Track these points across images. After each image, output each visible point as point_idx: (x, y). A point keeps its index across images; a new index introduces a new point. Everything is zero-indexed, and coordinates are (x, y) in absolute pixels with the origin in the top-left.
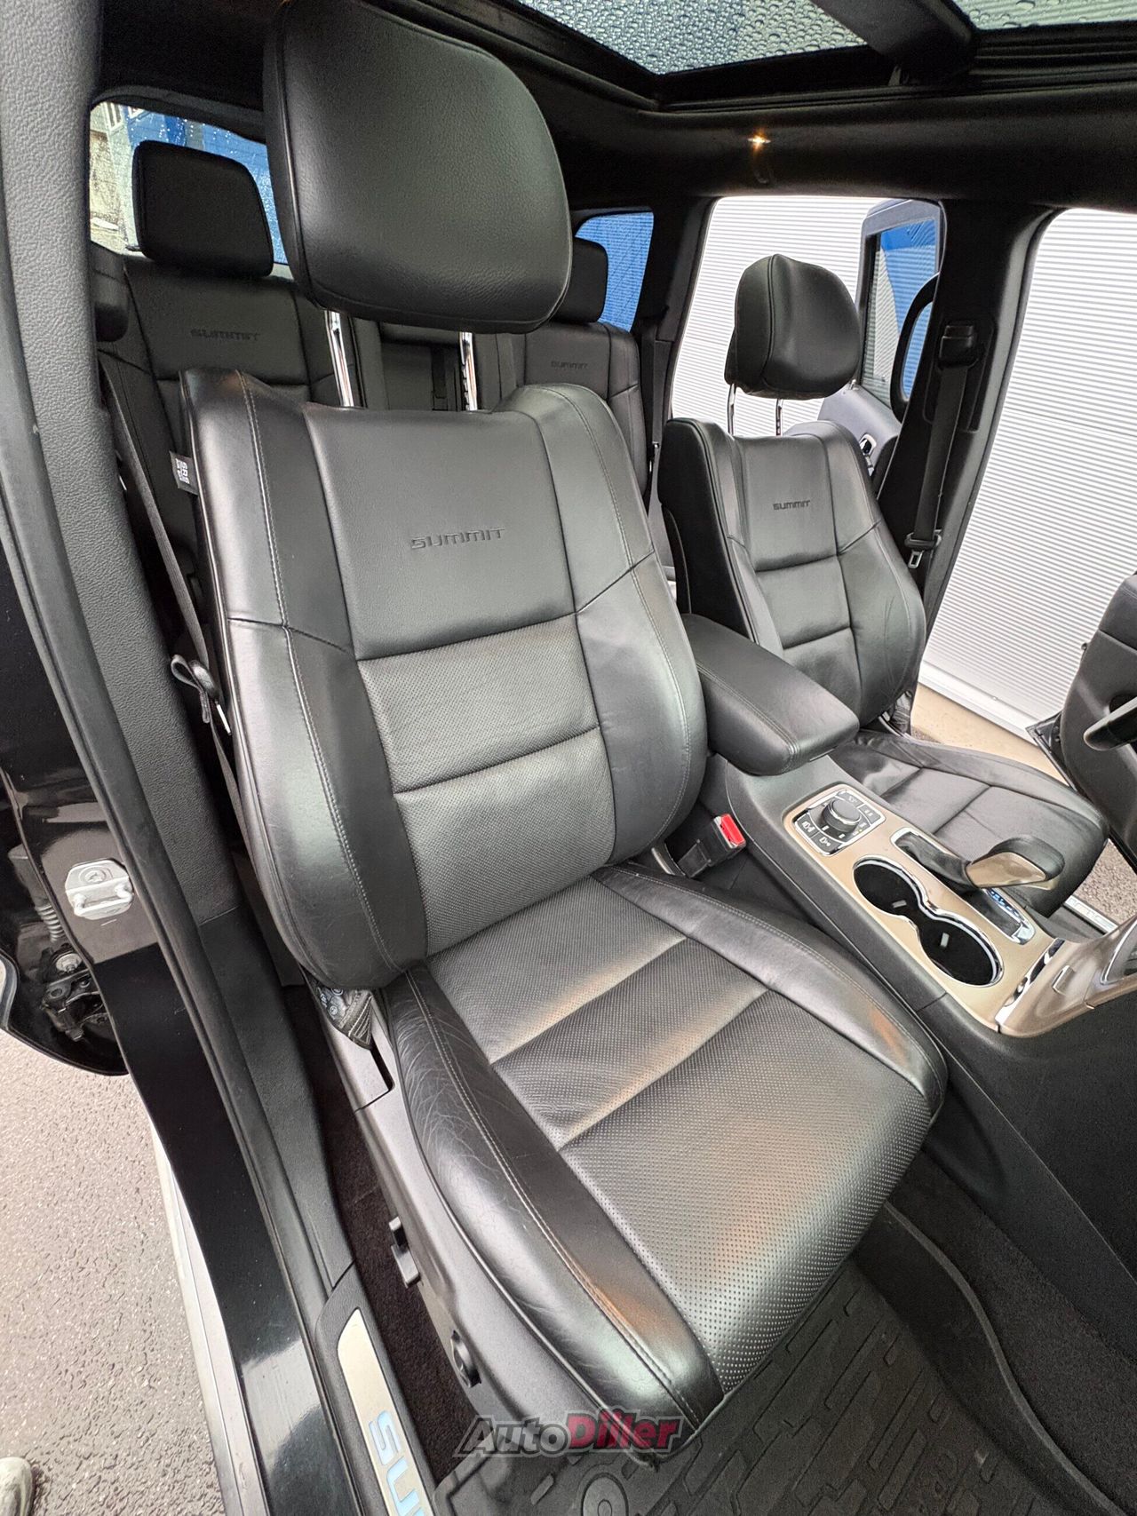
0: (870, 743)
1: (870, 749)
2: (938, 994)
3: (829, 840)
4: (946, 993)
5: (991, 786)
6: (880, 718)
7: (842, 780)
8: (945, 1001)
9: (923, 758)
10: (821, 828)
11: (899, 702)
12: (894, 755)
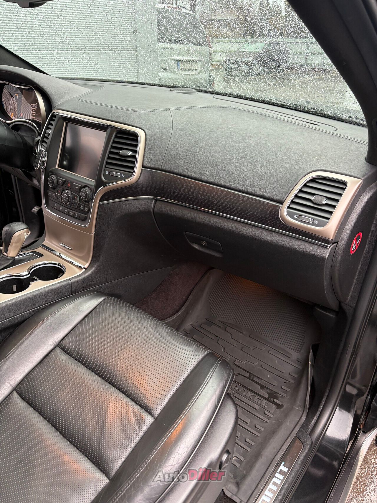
2: (69, 282)
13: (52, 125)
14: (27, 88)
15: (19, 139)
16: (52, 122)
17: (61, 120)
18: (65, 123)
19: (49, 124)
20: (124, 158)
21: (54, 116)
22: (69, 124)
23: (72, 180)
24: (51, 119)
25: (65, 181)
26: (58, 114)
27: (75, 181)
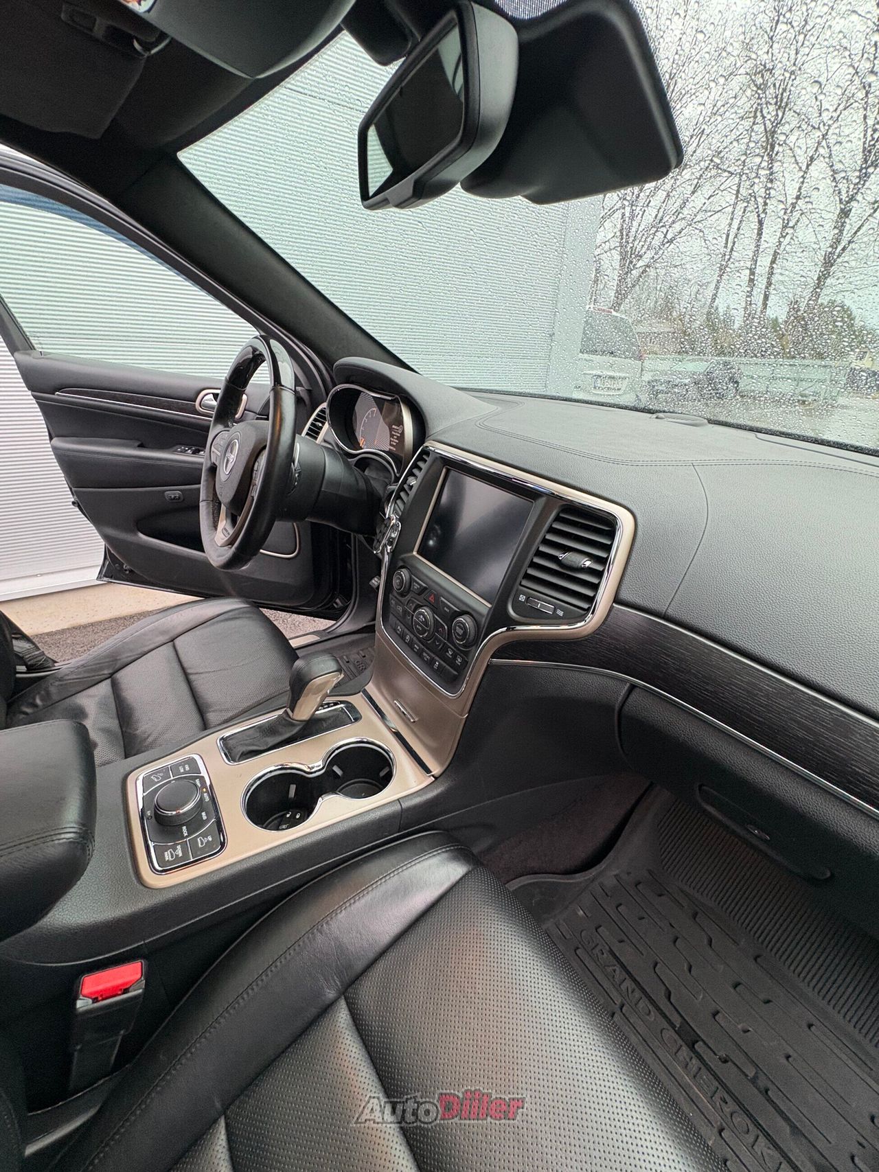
0: (38, 701)
1: (45, 707)
2: (397, 808)
3: (204, 835)
4: (398, 800)
5: (172, 641)
6: (18, 675)
7: (121, 776)
8: (406, 804)
9: (101, 669)
10: (183, 837)
11: (16, 649)
12: (73, 690)
13: (420, 469)
14: (390, 398)
15: (362, 484)
16: (420, 464)
17: (439, 463)
18: (444, 470)
19: (415, 466)
20: (568, 572)
21: (426, 452)
22: (453, 473)
23: (442, 591)
24: (420, 458)
25: (425, 589)
26: (434, 451)
27: (446, 594)
